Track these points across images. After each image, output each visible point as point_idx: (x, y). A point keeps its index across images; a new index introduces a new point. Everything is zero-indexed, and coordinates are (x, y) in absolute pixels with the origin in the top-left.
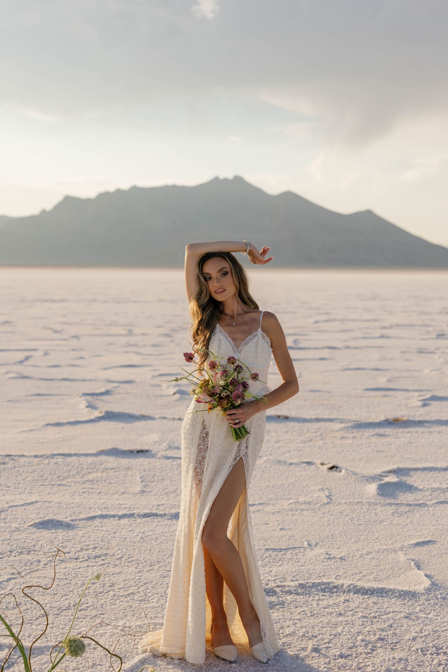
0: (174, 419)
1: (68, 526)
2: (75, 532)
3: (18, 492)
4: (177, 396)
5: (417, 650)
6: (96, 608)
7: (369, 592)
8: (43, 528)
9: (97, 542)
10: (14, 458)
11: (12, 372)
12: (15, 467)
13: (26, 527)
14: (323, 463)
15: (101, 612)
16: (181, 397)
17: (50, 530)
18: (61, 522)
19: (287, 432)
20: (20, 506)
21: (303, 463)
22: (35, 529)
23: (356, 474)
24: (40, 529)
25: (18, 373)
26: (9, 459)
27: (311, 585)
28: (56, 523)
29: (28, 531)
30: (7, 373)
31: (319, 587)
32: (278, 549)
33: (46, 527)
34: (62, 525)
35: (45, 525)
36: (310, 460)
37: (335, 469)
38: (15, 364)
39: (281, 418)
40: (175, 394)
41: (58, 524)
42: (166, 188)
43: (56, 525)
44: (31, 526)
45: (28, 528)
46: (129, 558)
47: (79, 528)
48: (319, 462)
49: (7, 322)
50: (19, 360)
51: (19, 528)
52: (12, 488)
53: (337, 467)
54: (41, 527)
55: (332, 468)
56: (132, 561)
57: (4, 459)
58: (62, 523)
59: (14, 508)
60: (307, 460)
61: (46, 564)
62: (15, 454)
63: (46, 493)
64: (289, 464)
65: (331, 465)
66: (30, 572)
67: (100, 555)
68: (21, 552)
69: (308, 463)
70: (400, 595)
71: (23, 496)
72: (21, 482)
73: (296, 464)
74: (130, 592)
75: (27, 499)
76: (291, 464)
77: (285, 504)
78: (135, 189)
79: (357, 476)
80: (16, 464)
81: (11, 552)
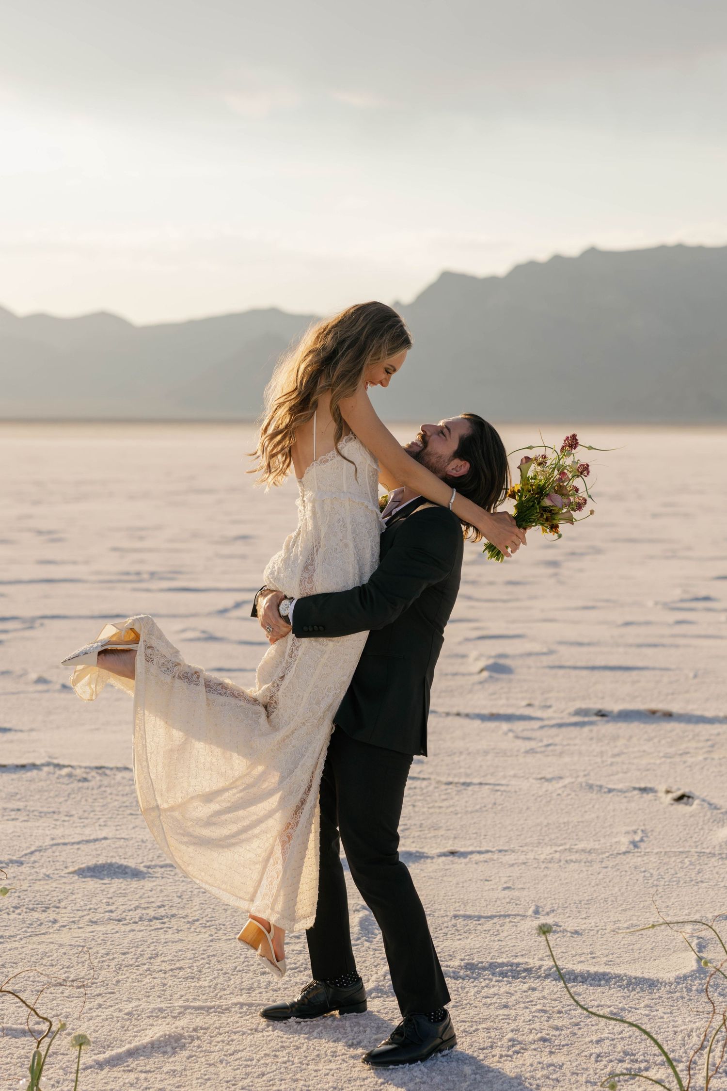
0: (448, 714)
1: (136, 874)
2: (142, 882)
3: (82, 825)
4: (485, 674)
5: (591, 1055)
6: (107, 985)
7: (579, 979)
8: (92, 876)
9: (170, 898)
10: (108, 772)
11: (194, 629)
12: (100, 787)
13: (62, 875)
14: (669, 789)
15: (110, 991)
16: (491, 677)
17: (102, 879)
18: (126, 867)
19: (650, 740)
20: (73, 844)
21: (635, 789)
22: (77, 877)
23: (716, 808)
24: (85, 877)
25: (204, 632)
26: (97, 773)
27: (487, 965)
28: (117, 870)
29: (64, 880)
30: (184, 631)
31: (498, 970)
32: (475, 917)
33: (98, 874)
34: (126, 873)
35: (96, 871)
36: (649, 785)
37: (685, 799)
38: (209, 614)
39: (658, 714)
40: (482, 670)
41: (120, 871)
42: (662, 250)
43: (115, 873)
44: (74, 872)
45: (66, 875)
46: (208, 921)
47: (152, 877)
48: (662, 788)
49: (244, 538)
50: (221, 607)
51: (51, 875)
52: (75, 818)
53: (689, 797)
54: (89, 874)
55: (680, 798)
56: (209, 926)
57: (87, 773)
58: (127, 870)
59: (60, 848)
60: (643, 785)
61: (64, 926)
62: (111, 765)
63: (131, 826)
64: (606, 790)
65: (679, 793)
66: (30, 936)
67: (163, 917)
68: (33, 909)
69: (644, 790)
70: (629, 984)
71: (87, 831)
72: (98, 809)
73: (621, 791)
74: (178, 965)
75: (90, 835)
76: (610, 791)
77: (545, 852)
78: (592, 253)
79: (715, 812)
80: (106, 781)
81: (16, 908)
